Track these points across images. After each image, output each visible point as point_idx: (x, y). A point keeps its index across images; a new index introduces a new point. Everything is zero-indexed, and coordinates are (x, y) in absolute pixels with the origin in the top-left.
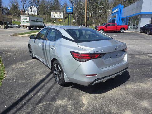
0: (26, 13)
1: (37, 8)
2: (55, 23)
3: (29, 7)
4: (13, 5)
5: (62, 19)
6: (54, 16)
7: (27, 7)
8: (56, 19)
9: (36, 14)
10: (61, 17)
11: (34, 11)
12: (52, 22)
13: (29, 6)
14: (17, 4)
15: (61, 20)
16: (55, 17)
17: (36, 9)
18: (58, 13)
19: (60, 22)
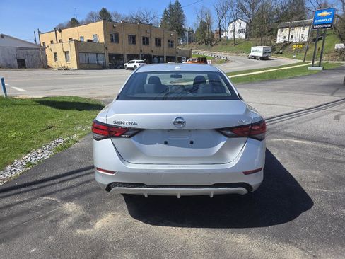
0: (222, 36)
1: (247, 23)
2: (282, 53)
3: (230, 23)
4: (202, 22)
5: (304, 43)
6: (285, 37)
7: (227, 24)
8: (286, 44)
9: (243, 36)
10: (301, 40)
11: (239, 31)
12: (276, 52)
13: (232, 20)
14: (209, 21)
15: (301, 46)
16: (287, 39)
17: (244, 25)
18: (297, 29)
19: (297, 51)
